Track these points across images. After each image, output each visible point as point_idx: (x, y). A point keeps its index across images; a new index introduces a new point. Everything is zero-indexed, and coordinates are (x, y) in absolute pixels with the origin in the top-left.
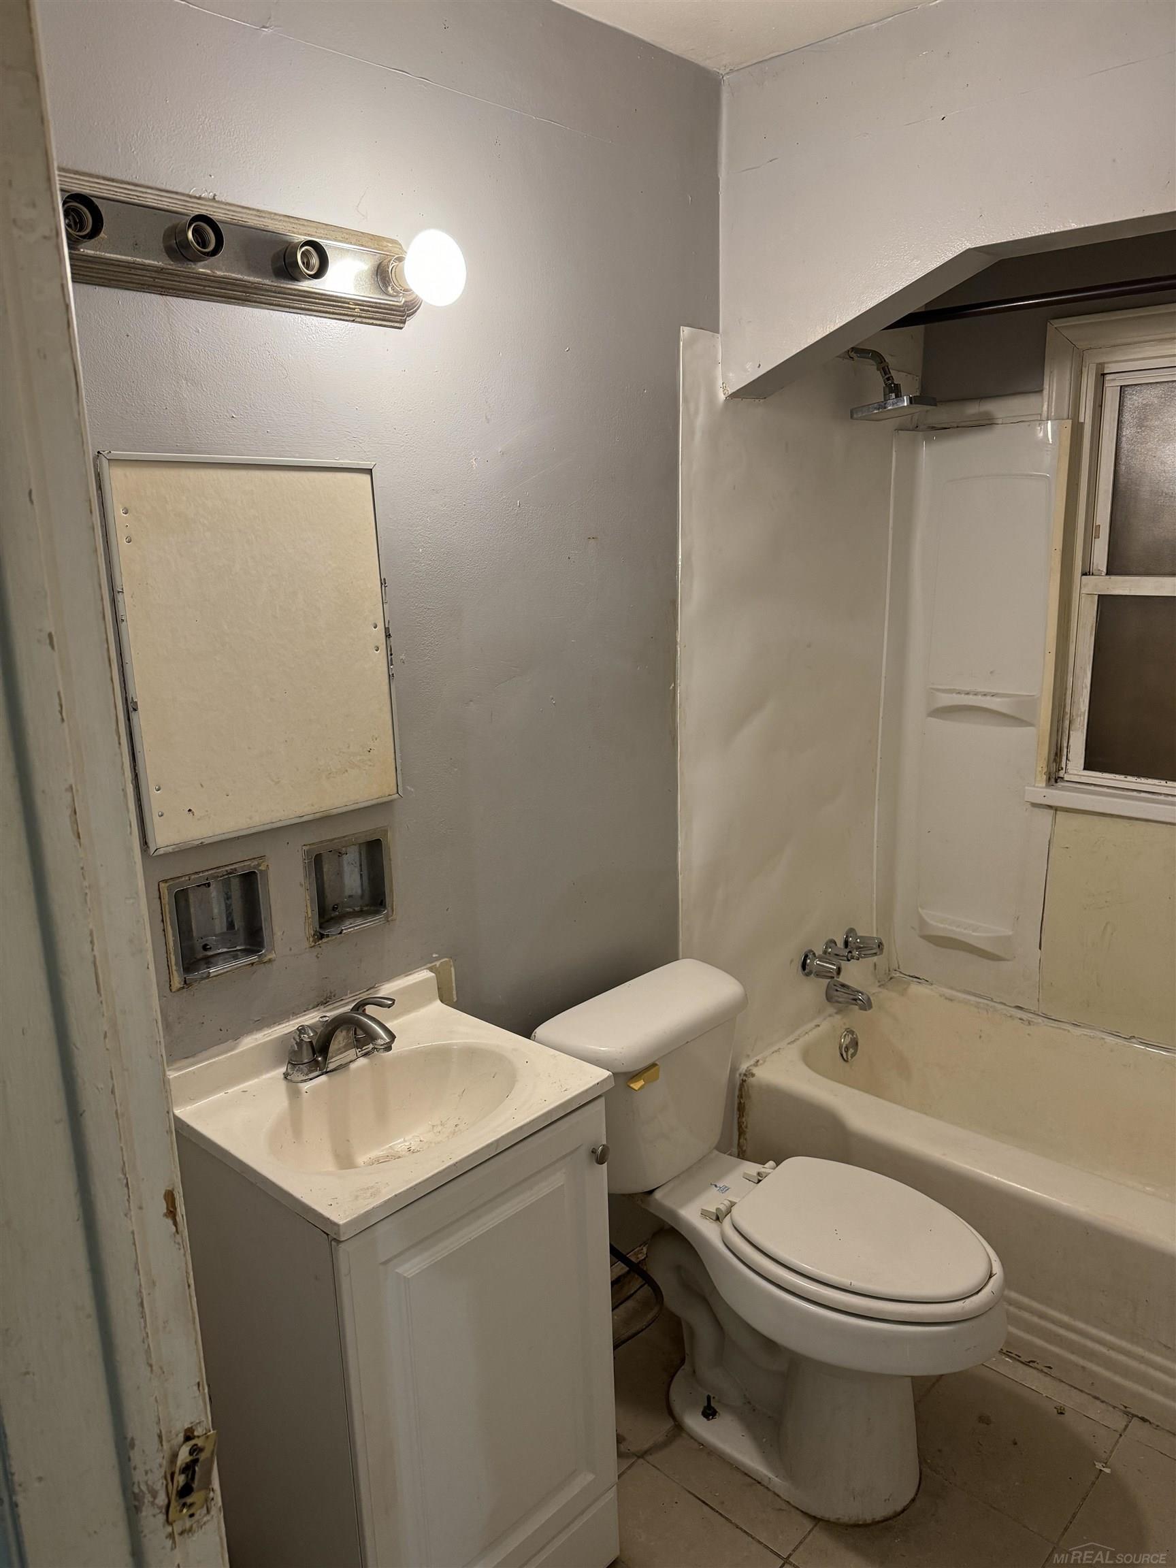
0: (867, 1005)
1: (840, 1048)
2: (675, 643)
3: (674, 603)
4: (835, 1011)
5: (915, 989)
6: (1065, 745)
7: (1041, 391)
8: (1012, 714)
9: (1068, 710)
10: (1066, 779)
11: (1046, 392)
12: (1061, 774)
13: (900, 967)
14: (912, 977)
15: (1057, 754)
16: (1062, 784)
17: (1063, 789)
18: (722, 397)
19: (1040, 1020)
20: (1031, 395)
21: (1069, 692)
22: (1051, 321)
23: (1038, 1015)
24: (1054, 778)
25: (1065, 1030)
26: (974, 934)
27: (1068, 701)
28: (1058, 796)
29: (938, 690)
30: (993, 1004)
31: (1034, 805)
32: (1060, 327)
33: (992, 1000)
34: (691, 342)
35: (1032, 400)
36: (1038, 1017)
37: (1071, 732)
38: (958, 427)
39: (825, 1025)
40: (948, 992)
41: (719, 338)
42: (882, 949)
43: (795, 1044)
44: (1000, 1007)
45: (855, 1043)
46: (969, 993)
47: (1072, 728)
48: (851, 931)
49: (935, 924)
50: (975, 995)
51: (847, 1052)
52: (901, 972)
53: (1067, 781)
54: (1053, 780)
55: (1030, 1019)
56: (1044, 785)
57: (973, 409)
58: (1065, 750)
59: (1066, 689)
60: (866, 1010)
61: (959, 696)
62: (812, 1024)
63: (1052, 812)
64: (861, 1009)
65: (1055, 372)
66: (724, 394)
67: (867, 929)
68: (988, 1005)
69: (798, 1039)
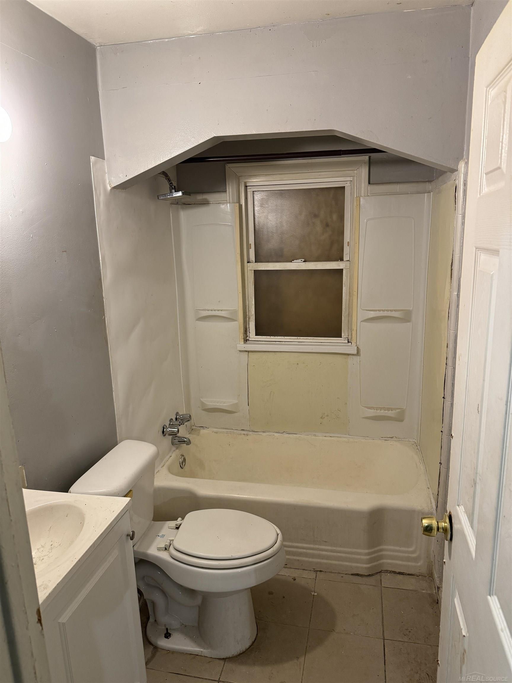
0: (189, 443)
1: (180, 464)
2: (103, 298)
3: (100, 279)
4: (176, 448)
5: (203, 431)
6: (248, 327)
7: (226, 191)
8: (228, 317)
9: (247, 314)
10: (250, 340)
11: (228, 192)
12: (248, 338)
13: (195, 424)
14: (200, 427)
15: (246, 331)
16: (249, 342)
17: (250, 344)
18: (109, 188)
19: (251, 433)
20: (222, 193)
21: (247, 307)
22: (227, 164)
23: (250, 431)
24: (246, 340)
25: (260, 435)
26: (225, 405)
27: (247, 310)
28: (249, 347)
29: (200, 310)
30: (233, 431)
31: (240, 351)
32: (231, 167)
33: (232, 429)
34: (95, 163)
35: (223, 195)
36: (249, 432)
37: (250, 322)
38: (195, 204)
39: (174, 455)
40: (215, 430)
41: (105, 163)
42: (191, 418)
43: (165, 466)
44: (235, 431)
45: (185, 460)
46: (224, 428)
47: (250, 320)
48: (177, 414)
49: (208, 403)
50: (226, 429)
51: (182, 464)
52: (196, 426)
53: (250, 341)
54: (245, 341)
55: (247, 433)
56: (243, 343)
57: (200, 197)
58: (248, 329)
59: (246, 306)
60: (189, 445)
61: (208, 312)
62: (168, 457)
63: (247, 353)
64: (187, 445)
65: (230, 184)
66: (110, 187)
67: (183, 411)
68: (231, 432)
69: (165, 464)
